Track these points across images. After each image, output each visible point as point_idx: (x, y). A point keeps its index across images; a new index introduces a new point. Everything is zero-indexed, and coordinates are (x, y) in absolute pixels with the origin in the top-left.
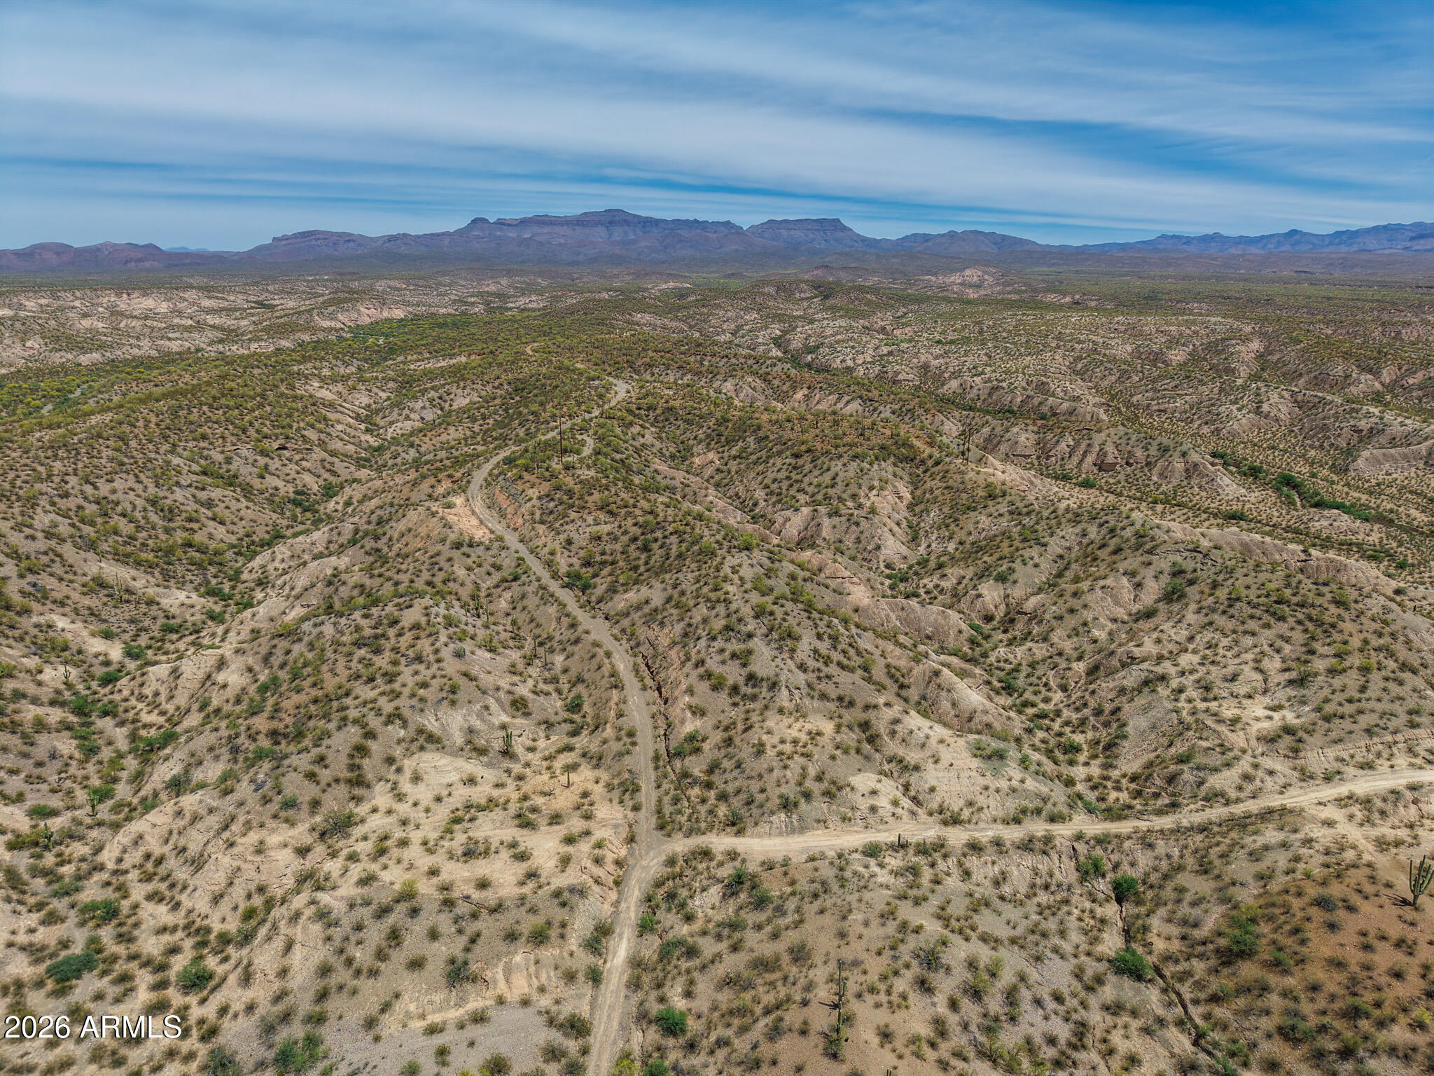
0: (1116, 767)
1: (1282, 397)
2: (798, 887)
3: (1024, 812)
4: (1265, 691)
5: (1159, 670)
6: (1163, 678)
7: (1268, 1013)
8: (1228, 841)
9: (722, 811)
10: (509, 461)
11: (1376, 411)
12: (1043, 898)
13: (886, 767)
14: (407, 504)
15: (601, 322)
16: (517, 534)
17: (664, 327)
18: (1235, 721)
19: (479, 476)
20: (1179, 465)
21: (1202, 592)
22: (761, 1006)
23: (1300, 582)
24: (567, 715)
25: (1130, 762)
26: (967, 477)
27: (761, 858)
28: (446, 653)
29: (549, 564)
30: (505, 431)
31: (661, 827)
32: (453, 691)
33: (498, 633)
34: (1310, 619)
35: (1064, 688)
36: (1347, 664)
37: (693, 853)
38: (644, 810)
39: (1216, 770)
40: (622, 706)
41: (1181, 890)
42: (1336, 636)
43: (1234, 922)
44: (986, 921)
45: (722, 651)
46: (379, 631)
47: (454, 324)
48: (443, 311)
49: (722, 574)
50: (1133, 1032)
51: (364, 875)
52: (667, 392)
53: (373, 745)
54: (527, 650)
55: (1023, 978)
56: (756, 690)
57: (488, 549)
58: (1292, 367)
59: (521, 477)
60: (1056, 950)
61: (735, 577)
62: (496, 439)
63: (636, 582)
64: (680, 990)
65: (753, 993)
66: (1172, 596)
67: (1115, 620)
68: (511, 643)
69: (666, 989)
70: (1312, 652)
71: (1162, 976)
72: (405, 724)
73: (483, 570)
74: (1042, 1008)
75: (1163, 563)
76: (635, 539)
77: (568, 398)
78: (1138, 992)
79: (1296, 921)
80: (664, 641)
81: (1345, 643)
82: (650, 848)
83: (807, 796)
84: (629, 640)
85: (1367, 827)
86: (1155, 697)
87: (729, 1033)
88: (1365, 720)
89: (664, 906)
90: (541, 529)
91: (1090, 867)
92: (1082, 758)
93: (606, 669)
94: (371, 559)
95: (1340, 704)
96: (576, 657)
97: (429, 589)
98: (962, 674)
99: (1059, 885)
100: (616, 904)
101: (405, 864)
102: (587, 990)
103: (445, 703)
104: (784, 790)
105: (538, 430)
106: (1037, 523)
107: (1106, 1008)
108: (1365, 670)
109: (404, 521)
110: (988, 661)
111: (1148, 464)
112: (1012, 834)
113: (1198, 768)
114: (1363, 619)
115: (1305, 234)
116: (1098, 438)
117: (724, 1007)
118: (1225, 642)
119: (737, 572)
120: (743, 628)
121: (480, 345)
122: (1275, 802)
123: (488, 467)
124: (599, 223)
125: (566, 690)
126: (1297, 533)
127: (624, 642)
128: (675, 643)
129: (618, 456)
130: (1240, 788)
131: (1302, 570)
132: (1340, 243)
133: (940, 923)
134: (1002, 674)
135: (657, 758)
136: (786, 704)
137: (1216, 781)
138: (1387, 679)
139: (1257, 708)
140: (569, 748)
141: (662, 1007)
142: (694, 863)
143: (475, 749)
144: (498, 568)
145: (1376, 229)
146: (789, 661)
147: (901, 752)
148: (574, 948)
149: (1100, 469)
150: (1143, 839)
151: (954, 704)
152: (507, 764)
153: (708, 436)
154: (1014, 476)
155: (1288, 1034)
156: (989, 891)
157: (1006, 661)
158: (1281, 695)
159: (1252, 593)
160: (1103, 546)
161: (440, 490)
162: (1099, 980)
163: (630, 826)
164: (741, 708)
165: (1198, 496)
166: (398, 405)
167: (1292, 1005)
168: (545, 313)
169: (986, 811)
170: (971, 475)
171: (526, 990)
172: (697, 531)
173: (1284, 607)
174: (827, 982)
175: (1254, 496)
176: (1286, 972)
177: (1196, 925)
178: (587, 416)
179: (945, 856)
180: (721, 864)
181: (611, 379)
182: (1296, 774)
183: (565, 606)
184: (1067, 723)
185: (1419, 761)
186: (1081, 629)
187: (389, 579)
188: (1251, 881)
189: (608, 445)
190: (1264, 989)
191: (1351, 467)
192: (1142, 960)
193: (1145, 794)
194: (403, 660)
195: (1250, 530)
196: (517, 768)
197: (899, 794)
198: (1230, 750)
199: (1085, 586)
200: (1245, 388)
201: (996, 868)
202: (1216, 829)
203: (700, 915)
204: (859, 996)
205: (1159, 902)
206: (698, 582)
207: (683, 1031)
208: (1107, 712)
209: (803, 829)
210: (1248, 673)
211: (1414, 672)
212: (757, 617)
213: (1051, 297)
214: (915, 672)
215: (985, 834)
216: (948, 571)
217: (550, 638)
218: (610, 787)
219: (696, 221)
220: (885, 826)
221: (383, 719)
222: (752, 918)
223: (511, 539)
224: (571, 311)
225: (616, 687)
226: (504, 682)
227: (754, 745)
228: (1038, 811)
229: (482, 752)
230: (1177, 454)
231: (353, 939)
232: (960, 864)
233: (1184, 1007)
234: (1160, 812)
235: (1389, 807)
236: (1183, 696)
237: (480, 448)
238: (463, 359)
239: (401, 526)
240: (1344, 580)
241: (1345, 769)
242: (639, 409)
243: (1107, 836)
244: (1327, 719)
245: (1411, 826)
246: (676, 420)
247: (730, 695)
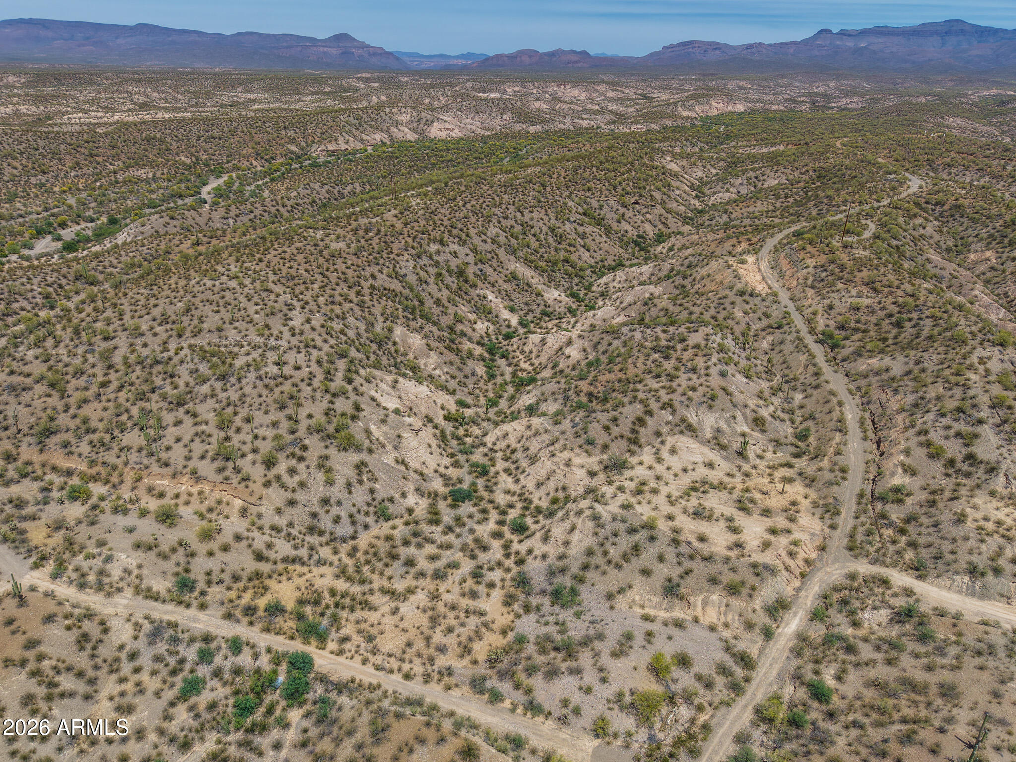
2: (964, 640)
9: (909, 555)
10: (798, 234)
14: (712, 256)
15: (912, 123)
16: (789, 293)
17: (974, 131)
19: (771, 243)
22: (900, 714)
24: (794, 440)
27: (936, 605)
28: (714, 371)
29: (809, 321)
30: (801, 209)
31: (851, 549)
32: (713, 399)
33: (756, 365)
37: (873, 578)
38: (839, 530)
40: (842, 447)
45: (948, 427)
46: (671, 344)
47: (781, 119)
48: (775, 107)
49: (968, 362)
51: (625, 502)
52: (959, 191)
53: (650, 421)
54: (775, 383)
56: (973, 469)
57: (764, 300)
59: (804, 248)
61: (981, 368)
62: (791, 215)
63: (882, 351)
64: (833, 672)
65: (896, 702)
68: (764, 376)
69: (822, 667)
72: (674, 412)
73: (756, 316)
76: (891, 315)
77: (862, 187)
80: (894, 405)
82: (836, 560)
83: (997, 571)
84: (862, 397)
87: (866, 721)
89: (836, 606)
90: (810, 292)
93: (836, 415)
94: (678, 292)
96: (813, 399)
97: (713, 321)
100: (798, 590)
101: (653, 505)
102: (760, 640)
103: (705, 406)
104: (974, 558)
105: (828, 212)
109: (707, 268)
117: (867, 700)
119: (985, 363)
120: (976, 414)
121: (799, 137)
123: (780, 236)
124: (937, 33)
125: (798, 422)
127: (857, 397)
128: (903, 410)
129: (895, 242)
135: (861, 495)
136: (1000, 489)
140: (790, 466)
141: (815, 677)
142: (871, 585)
143: (719, 444)
144: (768, 316)
148: (757, 607)
152: (739, 461)
153: (991, 236)
161: (739, 249)
163: (825, 538)
164: (953, 480)
166: (723, 180)
168: (861, 112)
171: (715, 621)
172: (954, 319)
174: (968, 724)
178: (876, 204)
180: (896, 595)
181: (907, 174)
183: (814, 357)
187: (686, 309)
189: (888, 231)
194: (683, 368)
196: (746, 467)
203: (866, 625)
204: (997, 749)
206: (941, 364)
207: (827, 702)
209: (984, 595)
212: (993, 407)
217: (796, 379)
218: (815, 504)
221: (660, 404)
222: (912, 646)
223: (784, 296)
224: (886, 112)
225: (840, 431)
226: (752, 403)
227: (956, 514)
229: (723, 447)
231: (611, 540)
237: (777, 221)
238: (782, 148)
239: (704, 272)
242: (927, 203)
246: (962, 217)
247: (945, 466)
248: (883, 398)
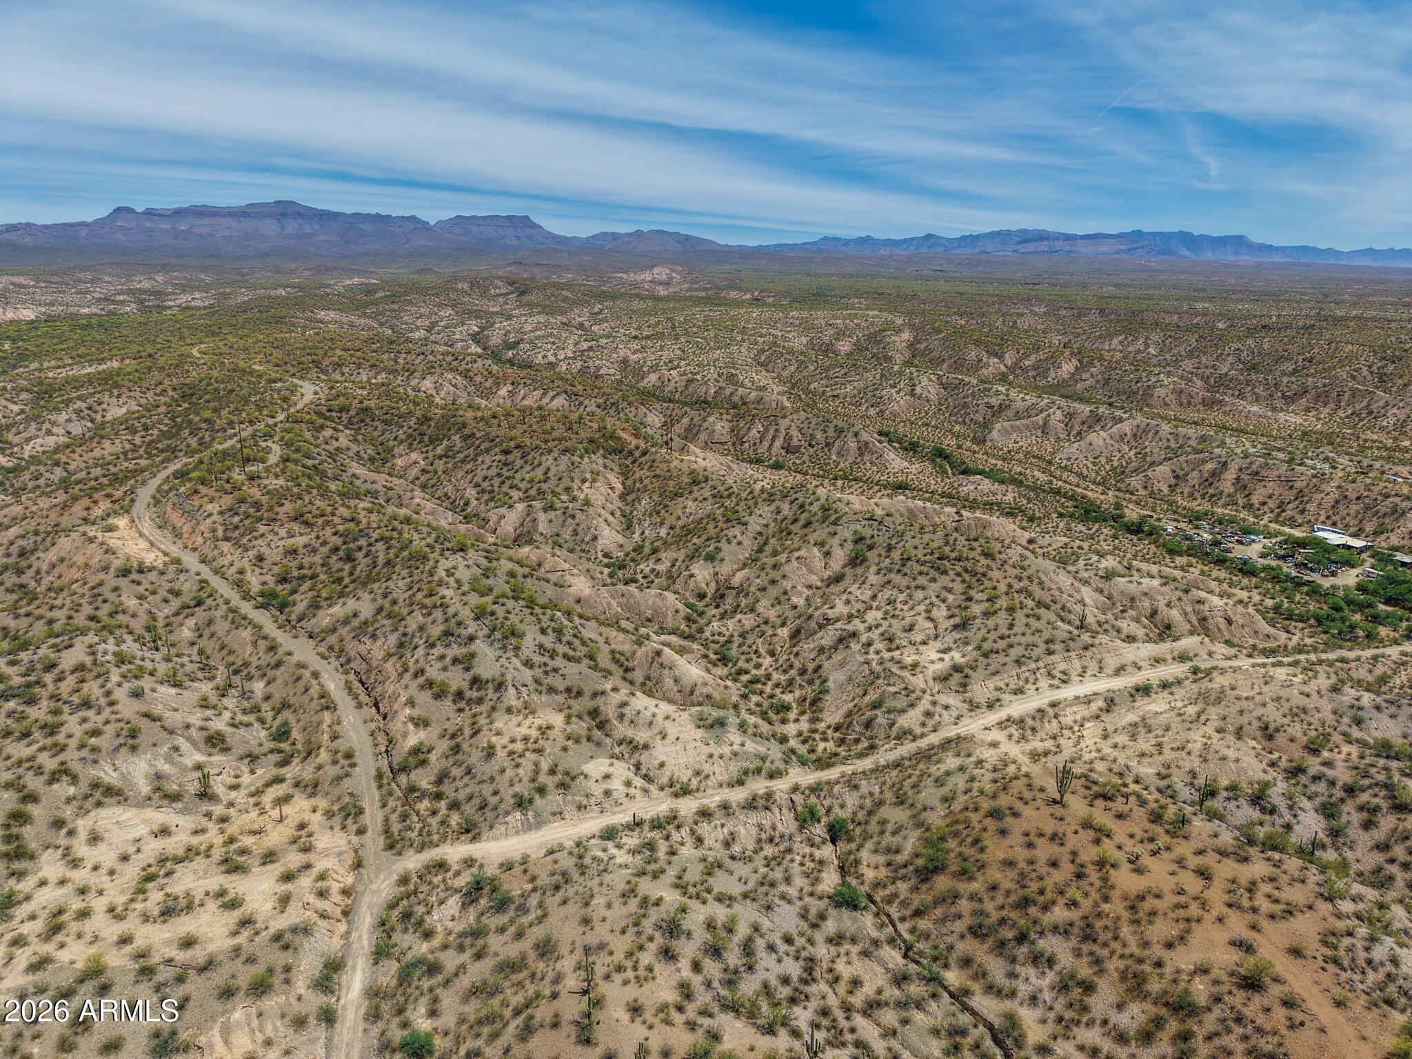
0: (821, 720)
1: (931, 380)
2: (539, 883)
3: (746, 773)
4: (936, 637)
5: (850, 627)
6: (854, 635)
7: (960, 917)
8: (917, 772)
9: (455, 819)
10: (182, 475)
11: (1003, 389)
12: (769, 850)
13: (617, 750)
14: (57, 530)
15: (280, 320)
16: (197, 554)
17: (352, 325)
18: (915, 665)
19: (145, 494)
20: (853, 444)
21: (880, 555)
22: (511, 1008)
23: (956, 540)
24: (272, 745)
25: (833, 715)
26: (672, 465)
27: (499, 860)
28: (120, 694)
29: (238, 584)
30: (173, 442)
31: (390, 847)
32: (133, 734)
33: (182, 665)
34: (966, 571)
35: (772, 653)
36: (997, 606)
37: (427, 867)
38: (370, 832)
39: (903, 711)
40: (336, 727)
41: (883, 822)
42: (987, 584)
43: (928, 843)
44: (721, 882)
45: (442, 657)
46: (32, 679)
47: (101, 326)
48: (86, 311)
49: (436, 578)
50: (854, 957)
51: (34, 959)
52: (360, 392)
53: (34, 810)
54: (220, 680)
55: (756, 928)
56: (482, 693)
57: (162, 573)
58: (936, 354)
59: (196, 492)
60: (783, 897)
61: (451, 580)
62: (162, 451)
63: (341, 595)
64: (423, 1011)
65: (501, 997)
66: (856, 560)
67: (810, 587)
68: (200, 675)
69: (408, 1013)
70: (970, 599)
71: (873, 902)
72: (74, 779)
73: (158, 597)
74: (775, 952)
75: (846, 533)
76: (336, 549)
77: (247, 403)
78: (855, 920)
79: (975, 833)
80: (378, 654)
81: (995, 588)
82: (379, 870)
83: (542, 791)
84: (338, 657)
85: (1023, 743)
86: (848, 652)
87: (480, 1042)
88: (1015, 652)
89: (399, 927)
90: (226, 547)
91: (807, 815)
92: (792, 715)
93: (315, 691)
94: (15, 597)
95: (995, 642)
96: (279, 681)
97: (92, 624)
98: (681, 651)
99: (782, 836)
100: (346, 935)
101: (88, 938)
102: (321, 1032)
103: (124, 750)
104: (518, 788)
105: (213, 439)
106: (737, 504)
107: (830, 940)
108: (1011, 610)
109: (54, 550)
110: (704, 636)
111: (827, 444)
112: (738, 796)
113: (889, 712)
114: (1006, 567)
115: (939, 238)
116: (784, 423)
117: (472, 1018)
118: (901, 597)
119: (453, 575)
120: (464, 632)
121: (136, 348)
122: (951, 732)
123: (156, 482)
124: (270, 215)
125: (269, 719)
126: (950, 497)
127: (333, 660)
128: (390, 655)
129: (310, 463)
130: (923, 725)
131: (956, 530)
132: (965, 246)
133: (678, 891)
134: (717, 647)
135: (379, 776)
136: (514, 703)
137: (904, 721)
138: (1028, 616)
139: (931, 652)
140: (279, 780)
141: (405, 1032)
142: (429, 877)
143: (165, 796)
144: (177, 594)
145: (992, 235)
146: (514, 660)
147: (630, 733)
148: (302, 991)
149: (787, 452)
150: (849, 781)
151: (676, 681)
152: (205, 807)
153: (409, 436)
154: (714, 462)
155: (976, 932)
156: (720, 853)
157: (720, 634)
158: (949, 639)
159: (920, 553)
160: (795, 521)
161: (98, 512)
162: (822, 916)
163: (356, 851)
164: (467, 713)
165: (871, 471)
166: (36, 418)
167: (977, 906)
168: (211, 311)
169: (712, 777)
170: (676, 463)
171: (250, 1047)
172: (406, 535)
173: (945, 562)
174: (575, 971)
175: (915, 468)
176: (972, 878)
177: (897, 851)
178: (271, 421)
179: (678, 827)
180: (458, 874)
181: (295, 381)
182: (966, 706)
183: (261, 628)
184: (777, 685)
185: (1056, 682)
186: (782, 598)
187: (39, 618)
188: (938, 804)
189: (298, 450)
190: (956, 897)
191: (988, 438)
192: (855, 890)
193: (847, 742)
194: (66, 708)
195: (914, 498)
196: (218, 810)
197: (631, 774)
198: (913, 692)
199: (782, 558)
200: (901, 373)
201: (725, 831)
202: (907, 763)
203: (439, 929)
204: (607, 977)
205: (866, 837)
206: (411, 588)
208: (810, 671)
209: (540, 824)
210: (922, 623)
211: (1047, 608)
212: (477, 618)
213: (733, 294)
214: (638, 654)
215: (712, 800)
216: (662, 555)
217: (246, 664)
218: (329, 814)
219: (378, 215)
220: (620, 808)
221: (45, 777)
222: (494, 921)
223: (191, 561)
224: (244, 309)
225: (327, 708)
226: (195, 719)
227: (483, 749)
228: (758, 771)
229: (174, 798)
230: (850, 435)
231: (27, 1034)
232: (693, 832)
233: (894, 926)
234: (861, 756)
235: (1037, 724)
236: (872, 649)
237: (143, 462)
238: (116, 364)
239: (52, 556)
240: (989, 535)
241: (1003, 696)
242: (330, 411)
243: (819, 784)
244: (986, 655)
245: (1054, 738)
246: (373, 420)
247: (454, 701)
248: (362, 649)
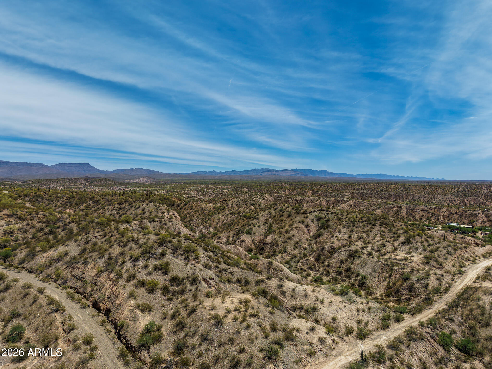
0: (374, 293)
25: (377, 289)
45: (146, 267)
56: (182, 287)
80: (91, 273)
84: (55, 281)
93: (42, 301)
120: (156, 251)
127: (51, 283)
128: (101, 272)
136: (209, 290)
146: (197, 265)
212: (160, 245)
214: (259, 265)
225: (57, 311)
247: (163, 294)
248: (76, 272)
